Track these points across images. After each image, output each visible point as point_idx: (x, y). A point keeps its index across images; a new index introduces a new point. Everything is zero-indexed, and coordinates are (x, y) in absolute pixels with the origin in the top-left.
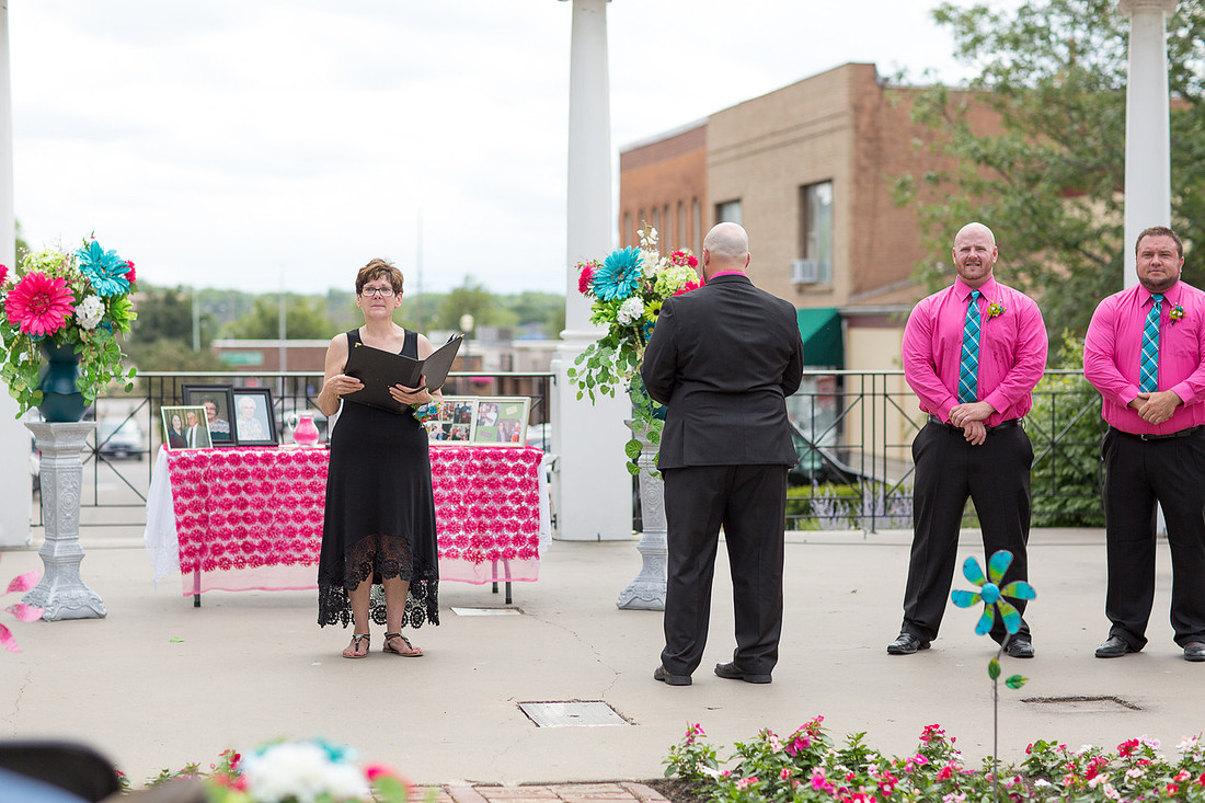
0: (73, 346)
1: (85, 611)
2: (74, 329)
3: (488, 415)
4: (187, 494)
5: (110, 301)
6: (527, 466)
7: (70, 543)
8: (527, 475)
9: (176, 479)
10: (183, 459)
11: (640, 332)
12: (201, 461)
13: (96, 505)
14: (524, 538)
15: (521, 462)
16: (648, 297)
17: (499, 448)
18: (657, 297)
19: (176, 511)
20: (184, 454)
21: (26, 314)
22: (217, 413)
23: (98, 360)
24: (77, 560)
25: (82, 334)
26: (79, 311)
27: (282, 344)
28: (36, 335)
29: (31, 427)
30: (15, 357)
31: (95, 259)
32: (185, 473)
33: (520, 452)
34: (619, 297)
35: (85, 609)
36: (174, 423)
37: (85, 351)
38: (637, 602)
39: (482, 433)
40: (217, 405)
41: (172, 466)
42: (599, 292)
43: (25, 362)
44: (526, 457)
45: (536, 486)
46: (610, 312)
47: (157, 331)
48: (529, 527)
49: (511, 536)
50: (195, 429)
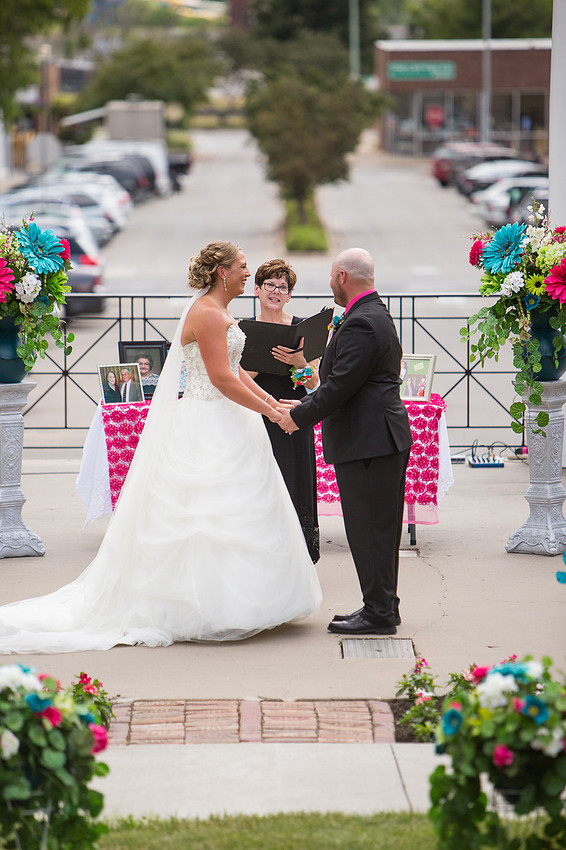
1: (26, 550)
2: (14, 303)
4: (119, 444)
5: (46, 278)
6: (428, 420)
7: (13, 490)
8: (427, 429)
9: (109, 431)
10: (116, 412)
11: (523, 303)
12: (133, 415)
13: (66, 427)
14: (423, 485)
15: (422, 416)
16: (532, 270)
18: (539, 272)
19: (110, 459)
20: (117, 408)
22: (151, 368)
23: (36, 330)
24: (19, 505)
25: (21, 306)
26: (18, 288)
31: (33, 239)
32: (117, 425)
33: (421, 407)
34: (503, 271)
35: (26, 548)
36: (110, 380)
37: (23, 322)
38: (524, 547)
40: (151, 360)
41: (106, 419)
42: (487, 265)
44: (427, 412)
45: (437, 438)
46: (495, 284)
47: (297, 19)
48: (428, 475)
49: (412, 483)
50: (129, 384)
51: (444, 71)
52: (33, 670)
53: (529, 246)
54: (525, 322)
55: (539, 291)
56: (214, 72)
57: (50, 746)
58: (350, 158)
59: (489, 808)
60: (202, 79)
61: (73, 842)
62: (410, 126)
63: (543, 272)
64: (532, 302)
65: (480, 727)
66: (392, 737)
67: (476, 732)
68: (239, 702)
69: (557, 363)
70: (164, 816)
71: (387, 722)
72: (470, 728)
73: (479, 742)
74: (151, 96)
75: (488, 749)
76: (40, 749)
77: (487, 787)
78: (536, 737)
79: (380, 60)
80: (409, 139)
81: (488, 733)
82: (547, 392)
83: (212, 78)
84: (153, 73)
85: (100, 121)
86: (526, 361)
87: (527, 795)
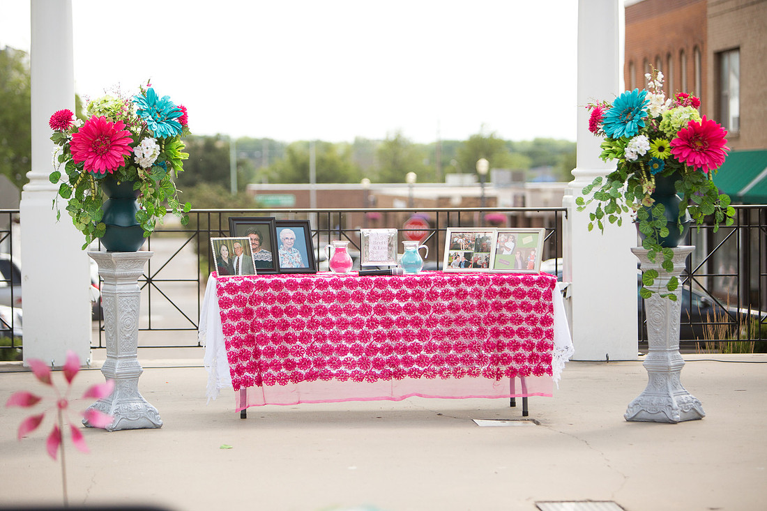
0: (132, 183)
1: (142, 423)
2: (133, 167)
3: (506, 244)
4: (234, 316)
5: (165, 143)
6: (542, 290)
7: (129, 361)
8: (541, 299)
9: (224, 303)
10: (230, 284)
11: (646, 167)
12: (247, 287)
14: (538, 356)
15: (536, 287)
16: (654, 135)
17: (516, 274)
18: (662, 135)
19: (224, 332)
20: (231, 281)
21: (89, 154)
22: (261, 244)
23: (155, 195)
24: (135, 376)
25: (140, 172)
26: (137, 151)
27: (313, 187)
28: (99, 173)
29: (94, 257)
30: (79, 194)
31: (152, 104)
32: (232, 297)
33: (535, 278)
34: (627, 136)
35: (143, 420)
36: (222, 252)
37: (142, 187)
38: (644, 415)
39: (501, 261)
40: (260, 236)
41: (220, 291)
42: (608, 131)
43: (89, 198)
44: (541, 282)
45: (551, 309)
46: (618, 149)
48: (542, 346)
49: (527, 354)
50: (241, 257)
54: (649, 186)
55: (663, 155)
63: (668, 135)
64: (656, 166)
69: (681, 229)
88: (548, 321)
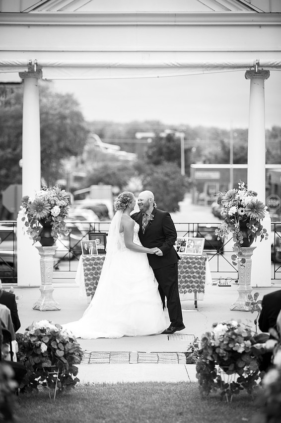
0: (50, 222)
2: (50, 217)
3: (191, 244)
5: (62, 207)
6: (202, 262)
7: (49, 286)
8: (201, 265)
9: (85, 265)
11: (237, 218)
12: (93, 259)
13: (70, 271)
14: (200, 286)
15: (200, 260)
16: (239, 206)
18: (242, 207)
19: (85, 275)
20: (88, 257)
21: (35, 212)
22: (100, 242)
23: (58, 226)
25: (53, 218)
26: (52, 211)
28: (38, 219)
29: (37, 248)
32: (88, 263)
33: (200, 257)
34: (229, 206)
35: (54, 307)
36: (85, 246)
37: (54, 224)
38: (237, 308)
39: (189, 250)
40: (100, 240)
41: (84, 260)
42: (223, 204)
43: (35, 227)
45: (205, 269)
46: (227, 211)
47: (162, 158)
48: (201, 282)
49: (196, 285)
50: (92, 248)
51: (216, 175)
52: (52, 322)
53: (239, 198)
54: (237, 225)
55: (242, 214)
56: (131, 175)
57: (59, 348)
58: (180, 204)
59: (218, 374)
60: (126, 178)
61: (67, 385)
62: (203, 195)
64: (240, 217)
65: (214, 343)
66: (186, 363)
67: (213, 345)
68: (130, 353)
69: (249, 240)
70: (101, 382)
71: (184, 358)
72: (211, 343)
73: (214, 348)
74: (107, 183)
75: (217, 351)
76: (55, 350)
77: (217, 367)
78: (234, 346)
79: (192, 171)
80: (203, 200)
81: (217, 345)
82: (245, 251)
83: (130, 178)
84: (108, 175)
85: (89, 192)
86: (238, 239)
87: (231, 368)
88: (204, 273)
